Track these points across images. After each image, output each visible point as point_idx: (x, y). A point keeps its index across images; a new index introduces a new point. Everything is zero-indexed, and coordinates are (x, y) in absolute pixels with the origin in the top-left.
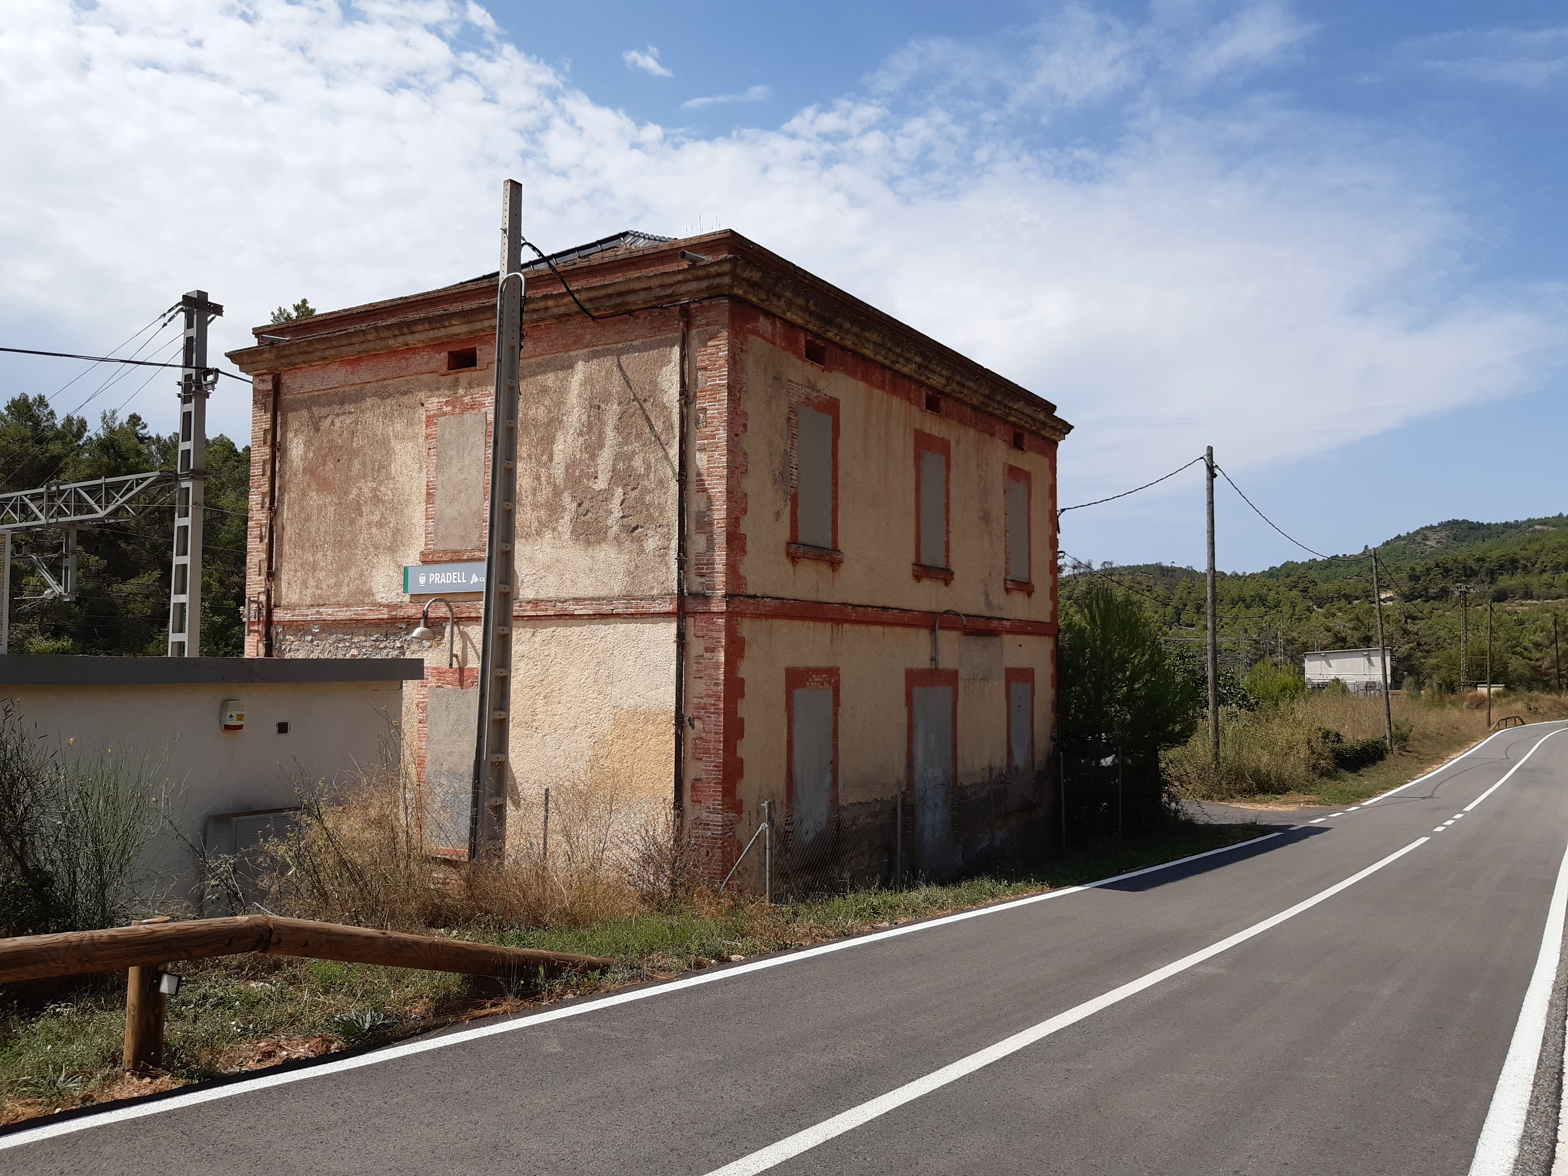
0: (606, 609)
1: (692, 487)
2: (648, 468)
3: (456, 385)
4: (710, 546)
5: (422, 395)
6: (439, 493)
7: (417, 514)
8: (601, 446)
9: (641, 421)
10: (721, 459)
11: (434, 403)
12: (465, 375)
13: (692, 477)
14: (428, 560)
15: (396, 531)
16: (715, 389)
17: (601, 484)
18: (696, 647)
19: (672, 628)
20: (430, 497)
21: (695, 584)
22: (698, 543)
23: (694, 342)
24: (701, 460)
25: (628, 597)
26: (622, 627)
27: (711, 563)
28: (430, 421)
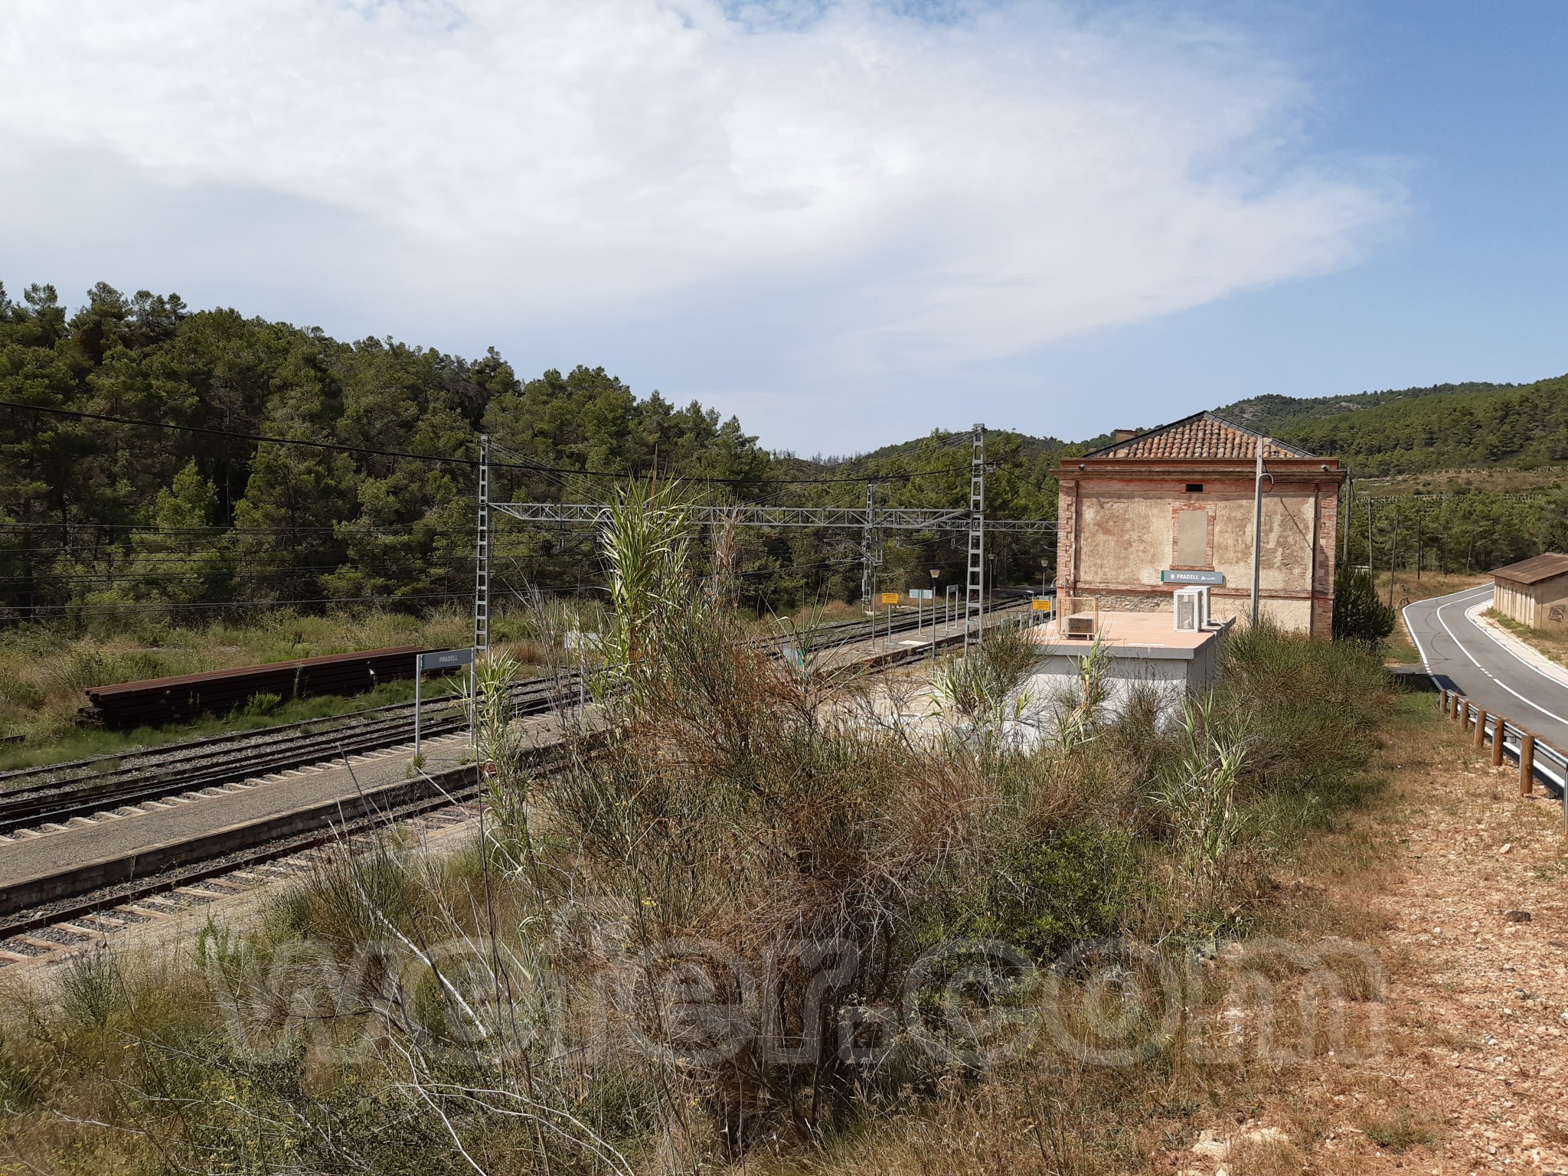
0: (1274, 594)
1: (1318, 552)
2: (1296, 542)
3: (1189, 498)
4: (1327, 573)
5: (1170, 500)
6: (1180, 543)
7: (1168, 549)
8: (1271, 531)
9: (1292, 524)
10: (1333, 542)
11: (1178, 504)
12: (1195, 495)
13: (1318, 547)
14: (1173, 569)
15: (1154, 555)
16: (1330, 516)
17: (1271, 546)
18: (1318, 610)
19: (1309, 603)
20: (1175, 542)
21: (1318, 587)
22: (1321, 572)
23: (1320, 497)
24: (1323, 542)
25: (1284, 590)
26: (1281, 601)
27: (1327, 581)
28: (1175, 511)
